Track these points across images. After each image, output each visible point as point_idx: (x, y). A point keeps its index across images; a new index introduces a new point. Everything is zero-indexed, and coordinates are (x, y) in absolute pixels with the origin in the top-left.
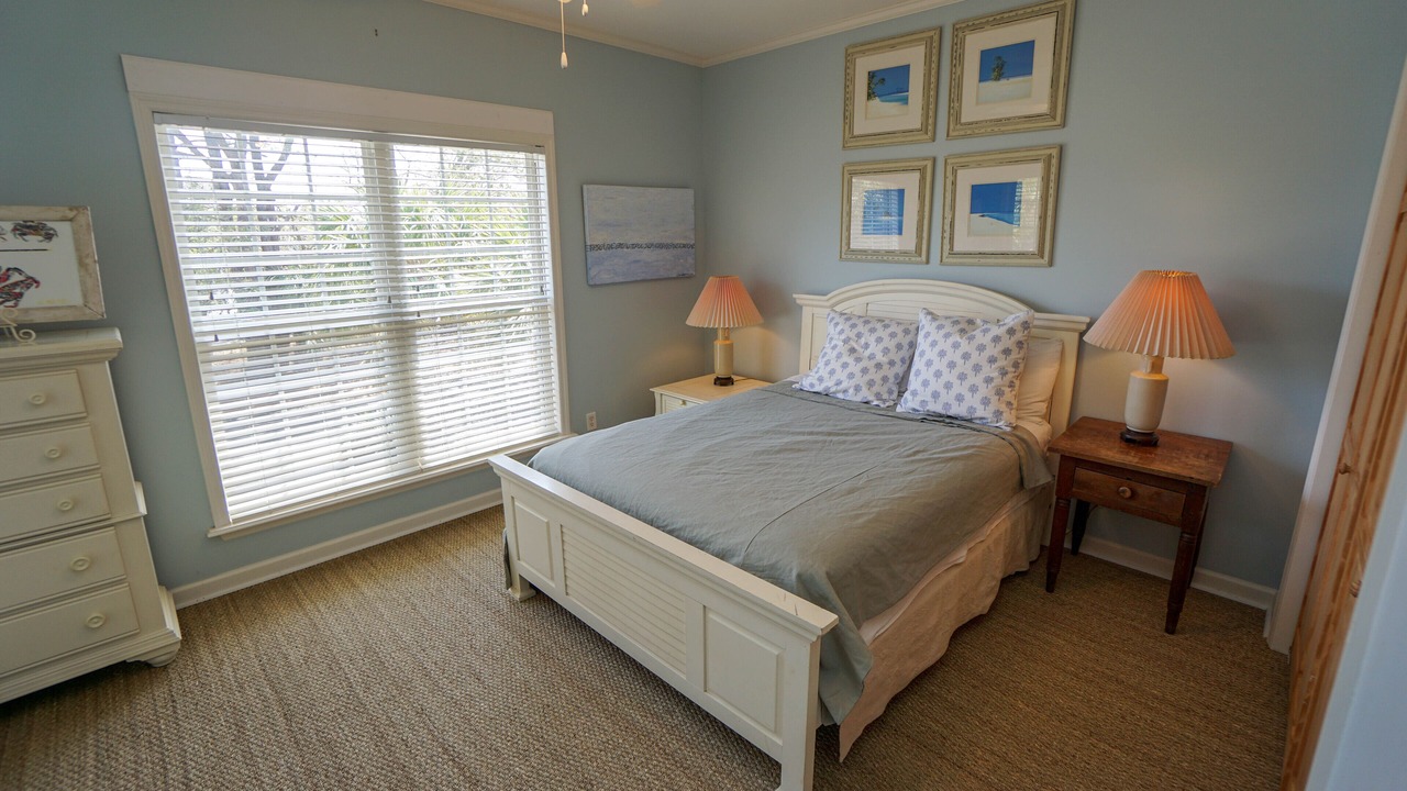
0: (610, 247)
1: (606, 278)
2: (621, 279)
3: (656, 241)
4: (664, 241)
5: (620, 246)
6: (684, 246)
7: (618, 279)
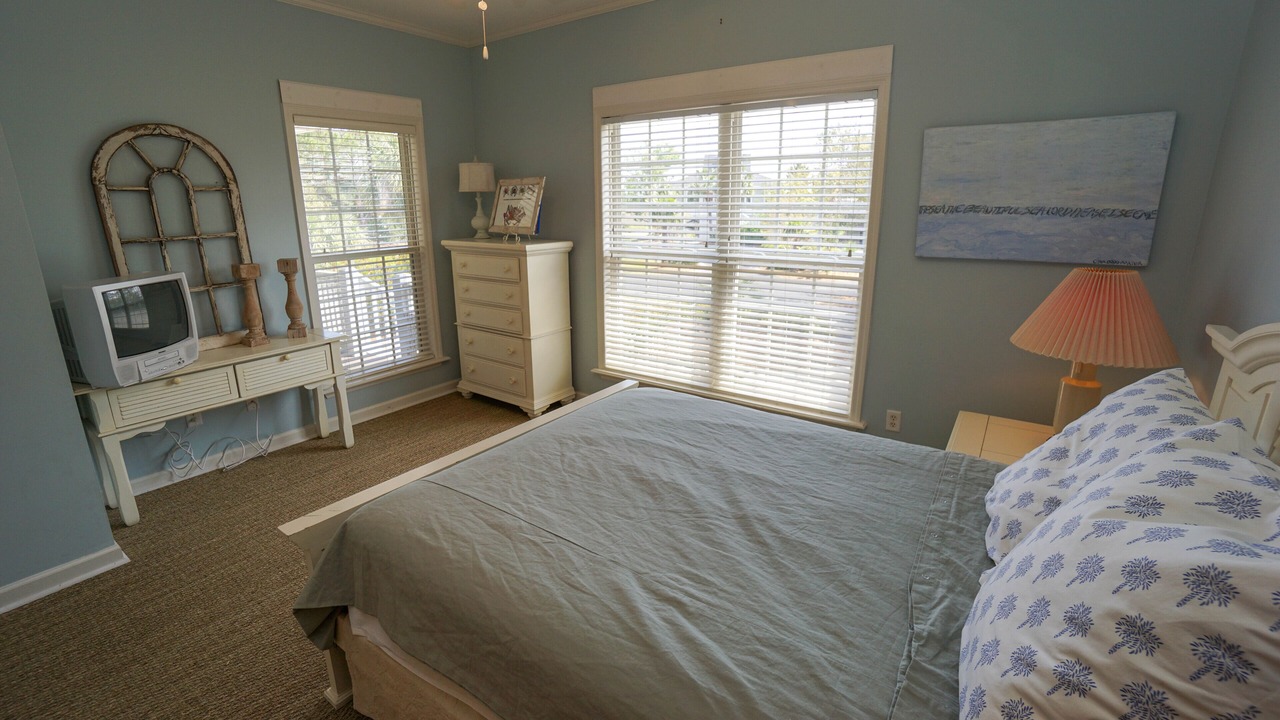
0: (955, 210)
1: (940, 250)
2: (967, 255)
3: (1054, 203)
4: (1072, 204)
5: (974, 209)
6: (1124, 214)
7: (959, 254)
